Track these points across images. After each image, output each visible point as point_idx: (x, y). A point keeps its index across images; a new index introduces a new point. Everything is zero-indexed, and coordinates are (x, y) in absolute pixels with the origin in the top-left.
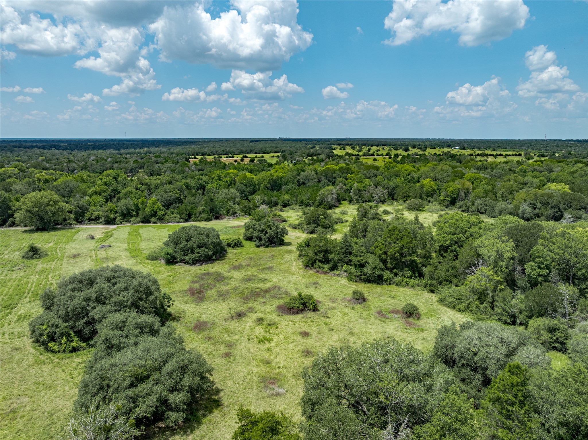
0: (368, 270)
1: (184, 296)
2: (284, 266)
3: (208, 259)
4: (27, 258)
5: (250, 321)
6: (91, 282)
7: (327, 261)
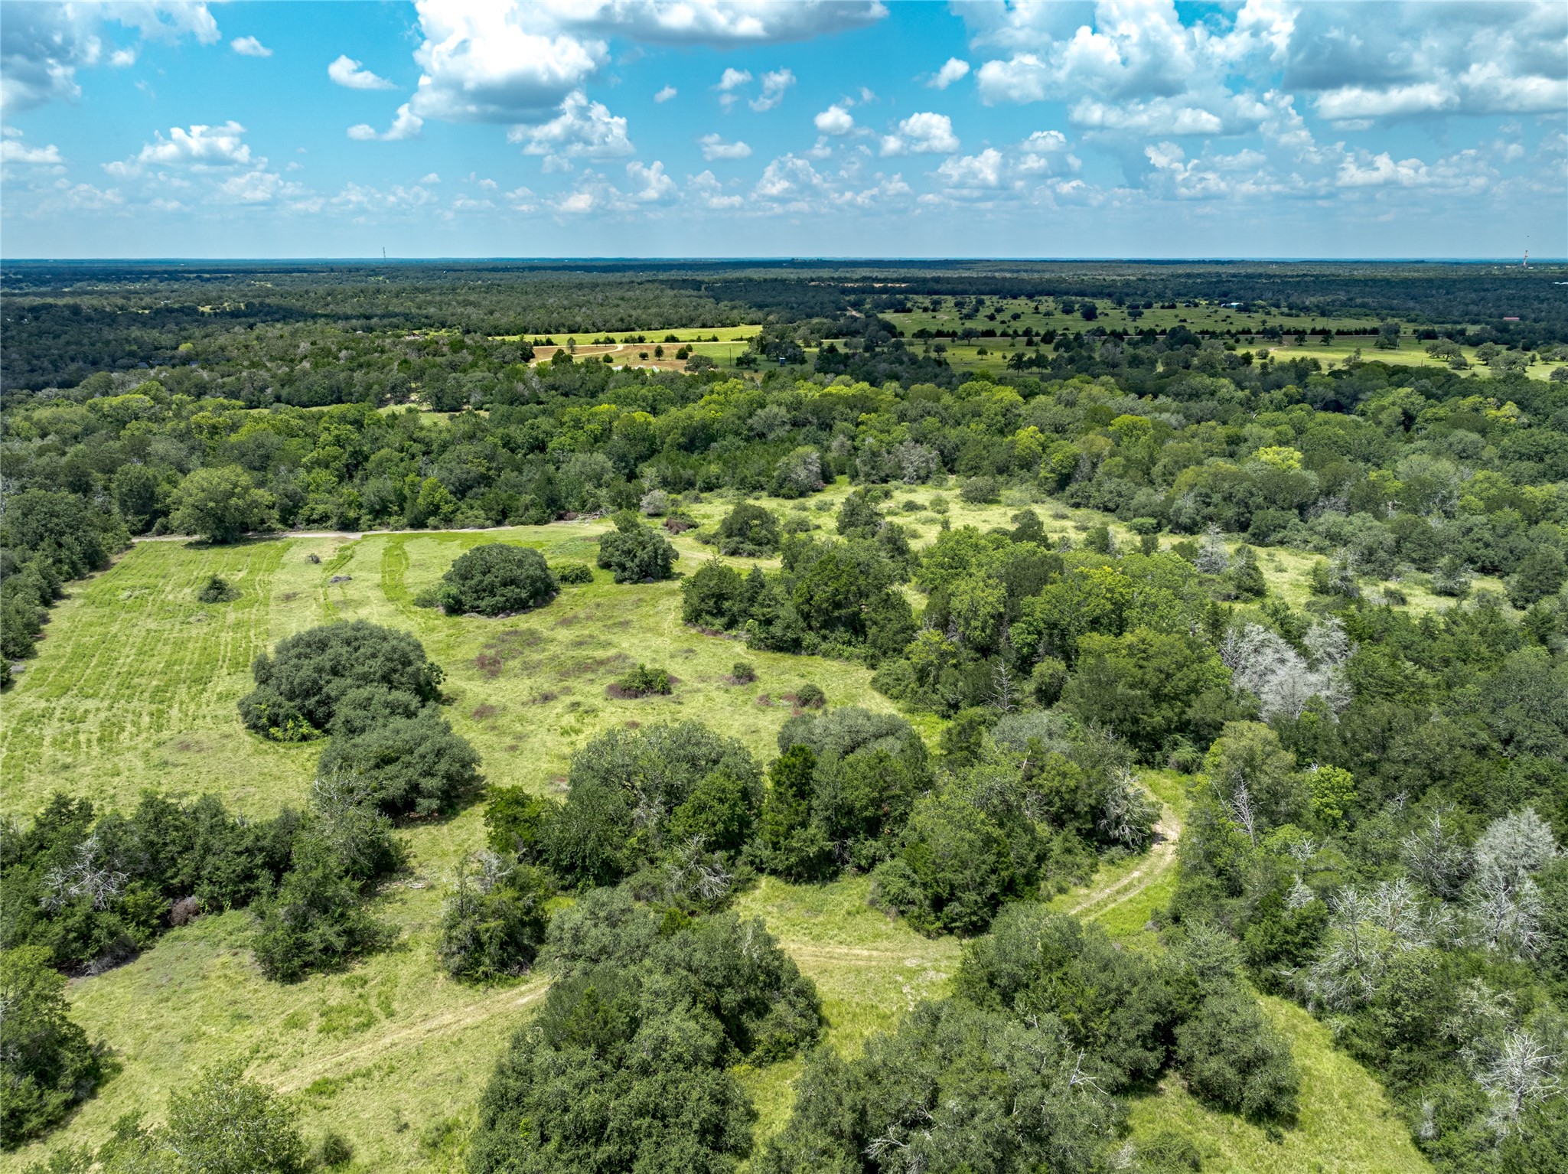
0: (777, 630)
1: (468, 669)
2: (652, 620)
3: (520, 606)
4: (207, 601)
5: (558, 707)
6: (323, 646)
7: (720, 613)
